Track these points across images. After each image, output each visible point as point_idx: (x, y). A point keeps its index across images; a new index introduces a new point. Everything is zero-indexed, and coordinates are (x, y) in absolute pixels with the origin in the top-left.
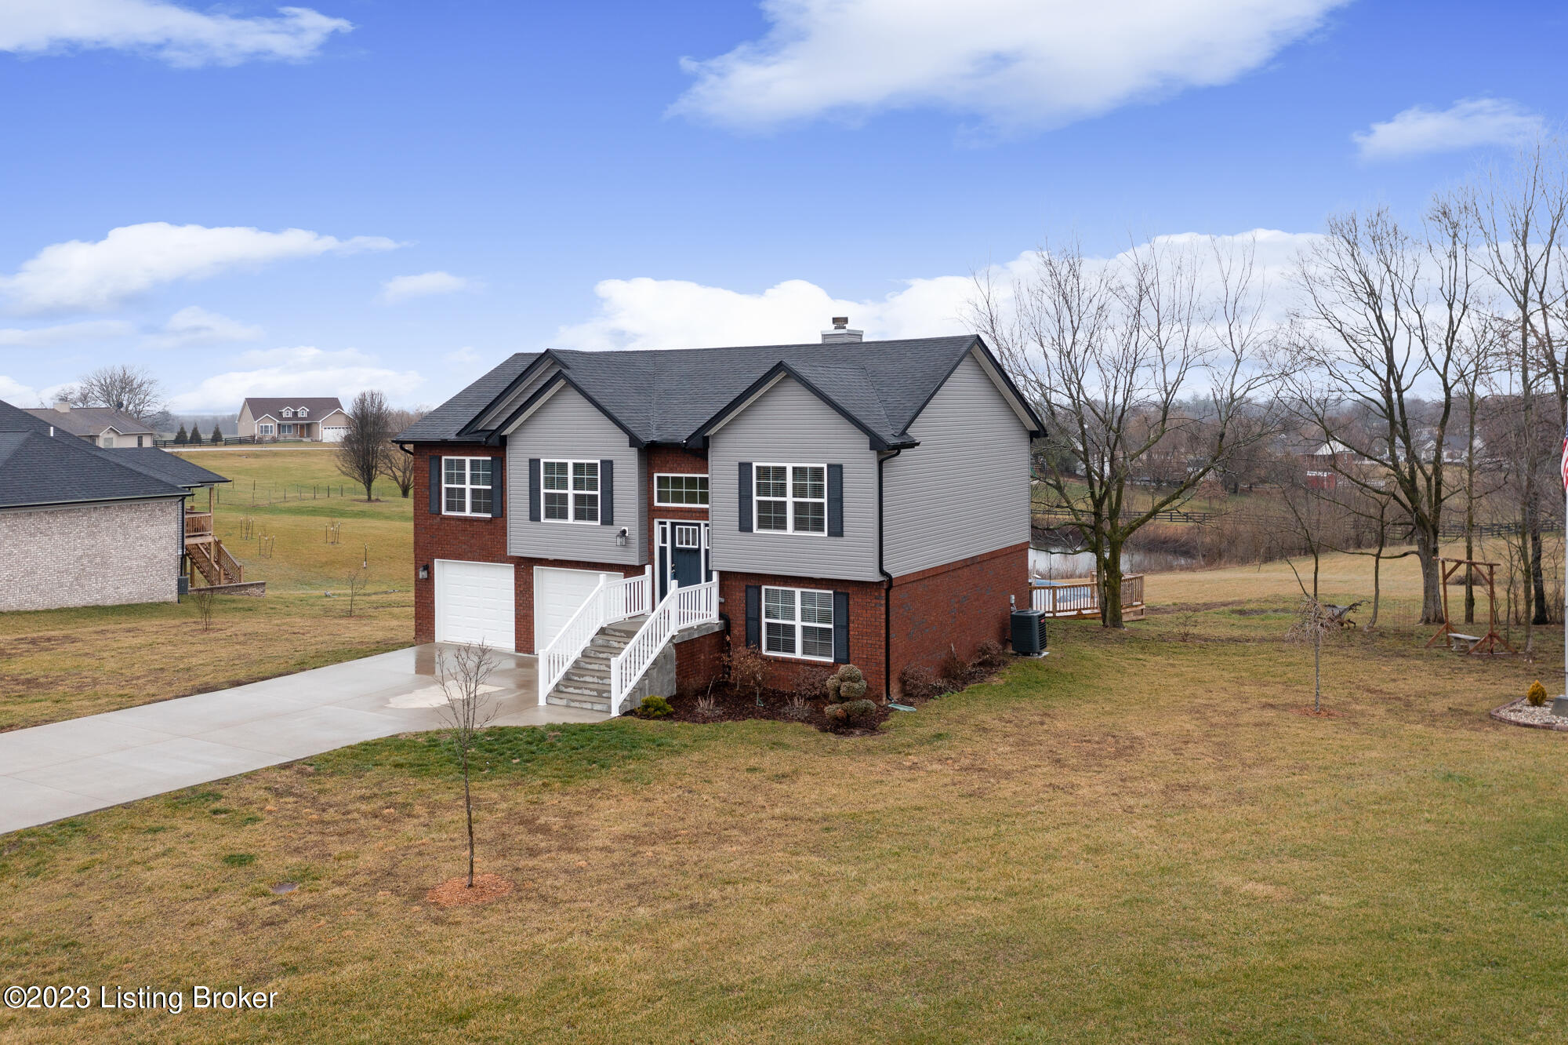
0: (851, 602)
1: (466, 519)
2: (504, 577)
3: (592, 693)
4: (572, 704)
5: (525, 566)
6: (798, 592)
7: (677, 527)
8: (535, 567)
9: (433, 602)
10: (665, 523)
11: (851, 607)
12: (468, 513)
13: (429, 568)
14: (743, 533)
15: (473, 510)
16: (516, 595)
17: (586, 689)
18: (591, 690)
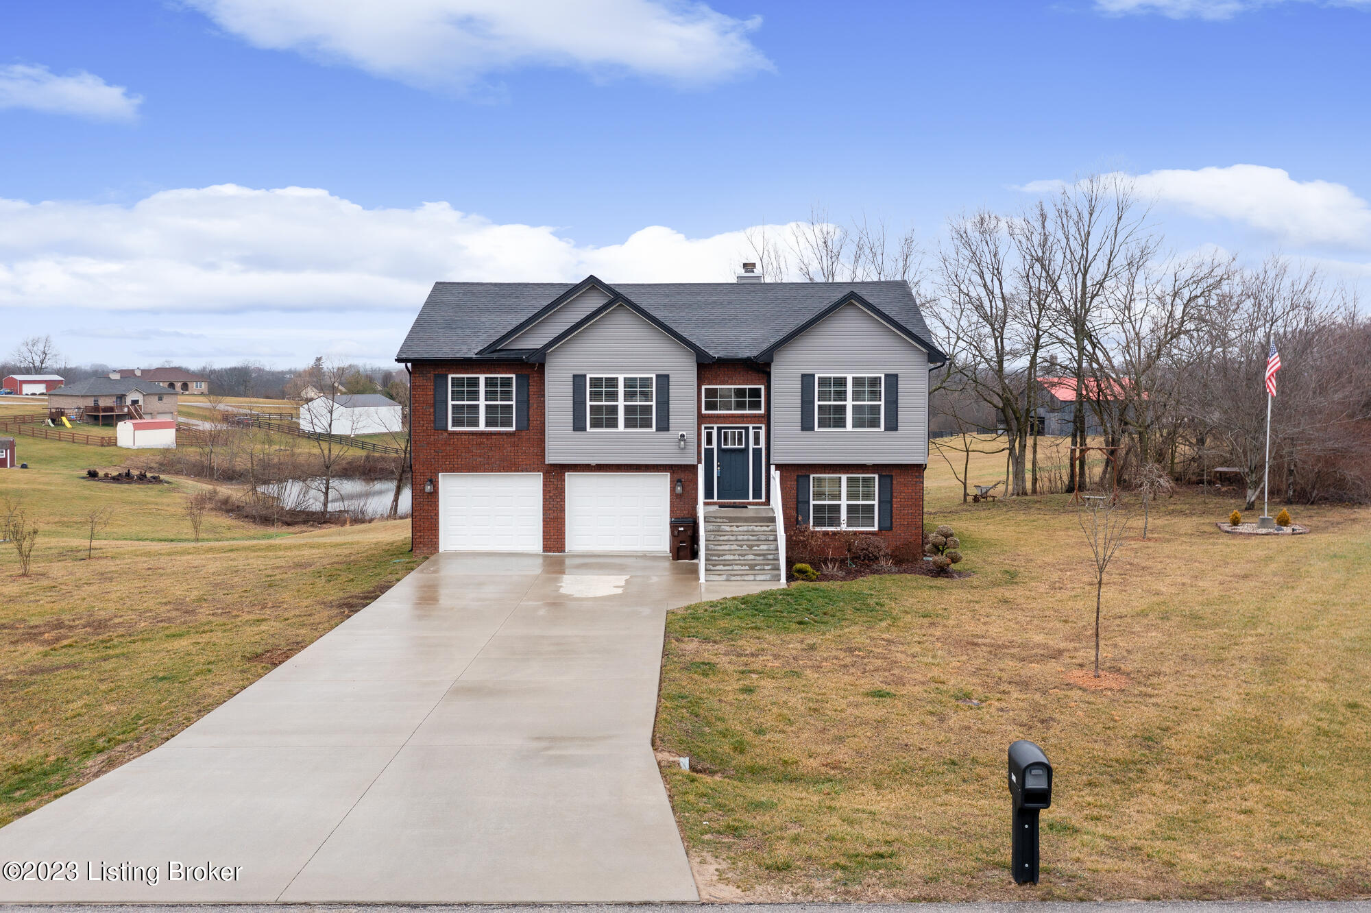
0: (894, 482)
1: (482, 434)
2: (530, 487)
3: (743, 568)
4: (733, 578)
5: (555, 475)
6: (844, 478)
7: (723, 431)
8: (566, 474)
9: (437, 515)
10: (713, 428)
11: (894, 486)
12: (482, 427)
13: (434, 483)
14: (805, 432)
15: (487, 425)
16: (545, 500)
17: (737, 565)
18: (742, 565)
